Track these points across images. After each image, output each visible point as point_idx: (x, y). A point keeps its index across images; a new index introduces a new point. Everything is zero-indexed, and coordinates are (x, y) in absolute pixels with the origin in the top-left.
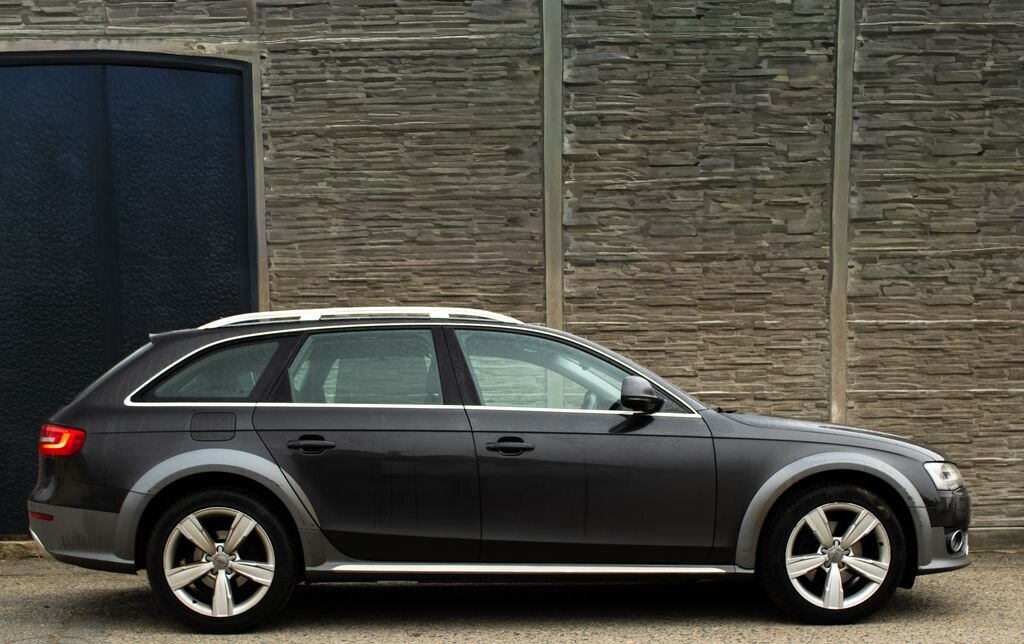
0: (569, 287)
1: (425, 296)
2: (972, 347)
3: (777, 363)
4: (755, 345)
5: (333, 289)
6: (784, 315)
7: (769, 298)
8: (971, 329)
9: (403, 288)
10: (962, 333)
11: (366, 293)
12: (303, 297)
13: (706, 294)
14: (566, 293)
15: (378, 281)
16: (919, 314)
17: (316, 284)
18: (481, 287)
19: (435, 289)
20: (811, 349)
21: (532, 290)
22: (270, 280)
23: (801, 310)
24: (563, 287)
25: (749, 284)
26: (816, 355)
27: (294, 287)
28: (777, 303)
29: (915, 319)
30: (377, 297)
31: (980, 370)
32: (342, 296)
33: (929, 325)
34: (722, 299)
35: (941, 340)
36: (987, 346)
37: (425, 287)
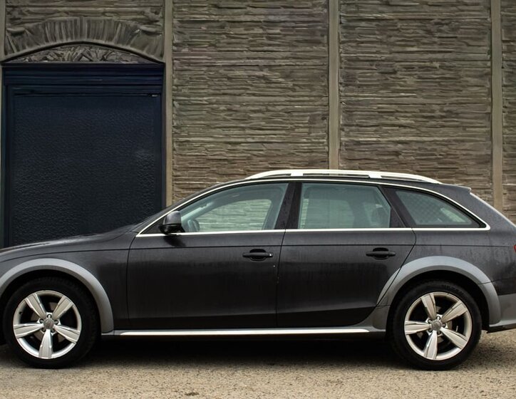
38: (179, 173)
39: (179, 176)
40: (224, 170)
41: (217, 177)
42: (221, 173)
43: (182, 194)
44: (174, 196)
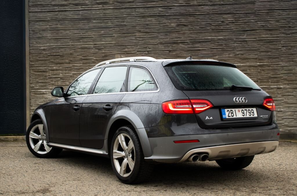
2: (257, 72)
5: (49, 57)
8: (257, 67)
9: (71, 57)
10: (254, 68)
11: (59, 58)
12: (40, 60)
15: (63, 55)
16: (239, 62)
17: (44, 56)
18: (95, 56)
19: (81, 57)
21: (111, 57)
27: (37, 57)
29: (238, 64)
30: (63, 60)
31: (260, 80)
32: (52, 59)
33: (242, 65)
35: (247, 70)
36: (263, 72)
37: (78, 56)
38: (33, 63)
39: (33, 65)
41: (54, 65)
42: (56, 63)
43: (35, 74)
44: (31, 76)
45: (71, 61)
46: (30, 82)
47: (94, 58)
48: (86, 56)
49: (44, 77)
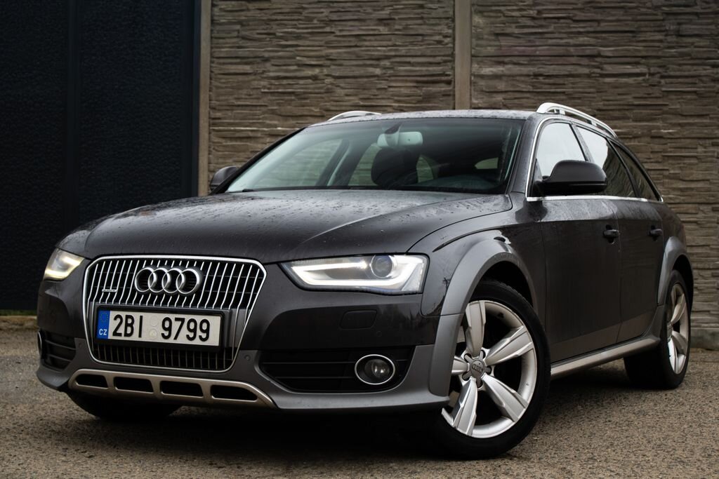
0: (477, 99)
1: (346, 106)
3: (674, 169)
4: (652, 152)
5: (265, 99)
6: (680, 125)
7: (665, 109)
9: (326, 99)
11: (293, 102)
12: (239, 106)
13: (604, 105)
14: (474, 104)
15: (305, 93)
17: (250, 95)
18: (396, 98)
20: (707, 157)
21: (442, 101)
22: (210, 91)
23: (697, 120)
24: (471, 99)
25: (646, 96)
26: (711, 162)
27: (231, 98)
28: (673, 114)
30: (303, 106)
32: (272, 105)
34: (619, 110)
37: (347, 98)
38: (218, 114)
39: (219, 119)
40: (289, 109)
41: (279, 120)
42: (284, 114)
43: (224, 146)
44: (211, 149)
45: (328, 110)
46: (209, 166)
47: (393, 104)
48: (372, 97)
49: (248, 153)
